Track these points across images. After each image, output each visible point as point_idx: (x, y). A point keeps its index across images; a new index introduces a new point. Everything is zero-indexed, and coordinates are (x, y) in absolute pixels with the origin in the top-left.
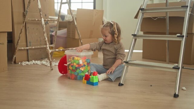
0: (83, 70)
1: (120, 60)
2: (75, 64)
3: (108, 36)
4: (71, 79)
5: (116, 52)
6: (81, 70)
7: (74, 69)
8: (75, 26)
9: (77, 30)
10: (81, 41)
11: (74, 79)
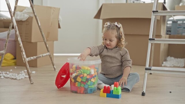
0: (94, 81)
1: (130, 67)
2: (85, 75)
3: (113, 40)
4: (80, 93)
5: (121, 59)
6: (92, 81)
7: (85, 81)
8: (39, 27)
9: (41, 32)
10: (46, 46)
11: (83, 93)
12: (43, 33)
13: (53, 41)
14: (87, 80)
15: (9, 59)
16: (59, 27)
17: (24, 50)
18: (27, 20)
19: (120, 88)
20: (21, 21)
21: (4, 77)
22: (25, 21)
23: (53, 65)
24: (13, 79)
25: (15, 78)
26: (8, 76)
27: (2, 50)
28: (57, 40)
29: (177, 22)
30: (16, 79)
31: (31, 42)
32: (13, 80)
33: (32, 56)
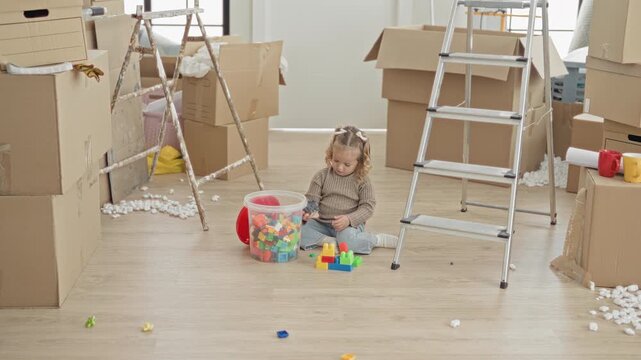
0: (289, 240)
4: (264, 261)
6: (286, 241)
7: (271, 240)
8: (228, 101)
9: (232, 111)
10: (243, 141)
11: (270, 261)
12: (237, 115)
13: (267, 117)
14: (276, 239)
15: (169, 159)
16: (282, 81)
17: (191, 167)
18: (205, 78)
19: (351, 253)
20: (194, 78)
21: (157, 209)
22: (202, 78)
23: (258, 182)
24: (173, 215)
25: (176, 213)
26: (165, 208)
27: (154, 145)
28: (275, 112)
29: (578, 69)
30: (178, 216)
31: (214, 126)
32: (172, 218)
33: (209, 174)
